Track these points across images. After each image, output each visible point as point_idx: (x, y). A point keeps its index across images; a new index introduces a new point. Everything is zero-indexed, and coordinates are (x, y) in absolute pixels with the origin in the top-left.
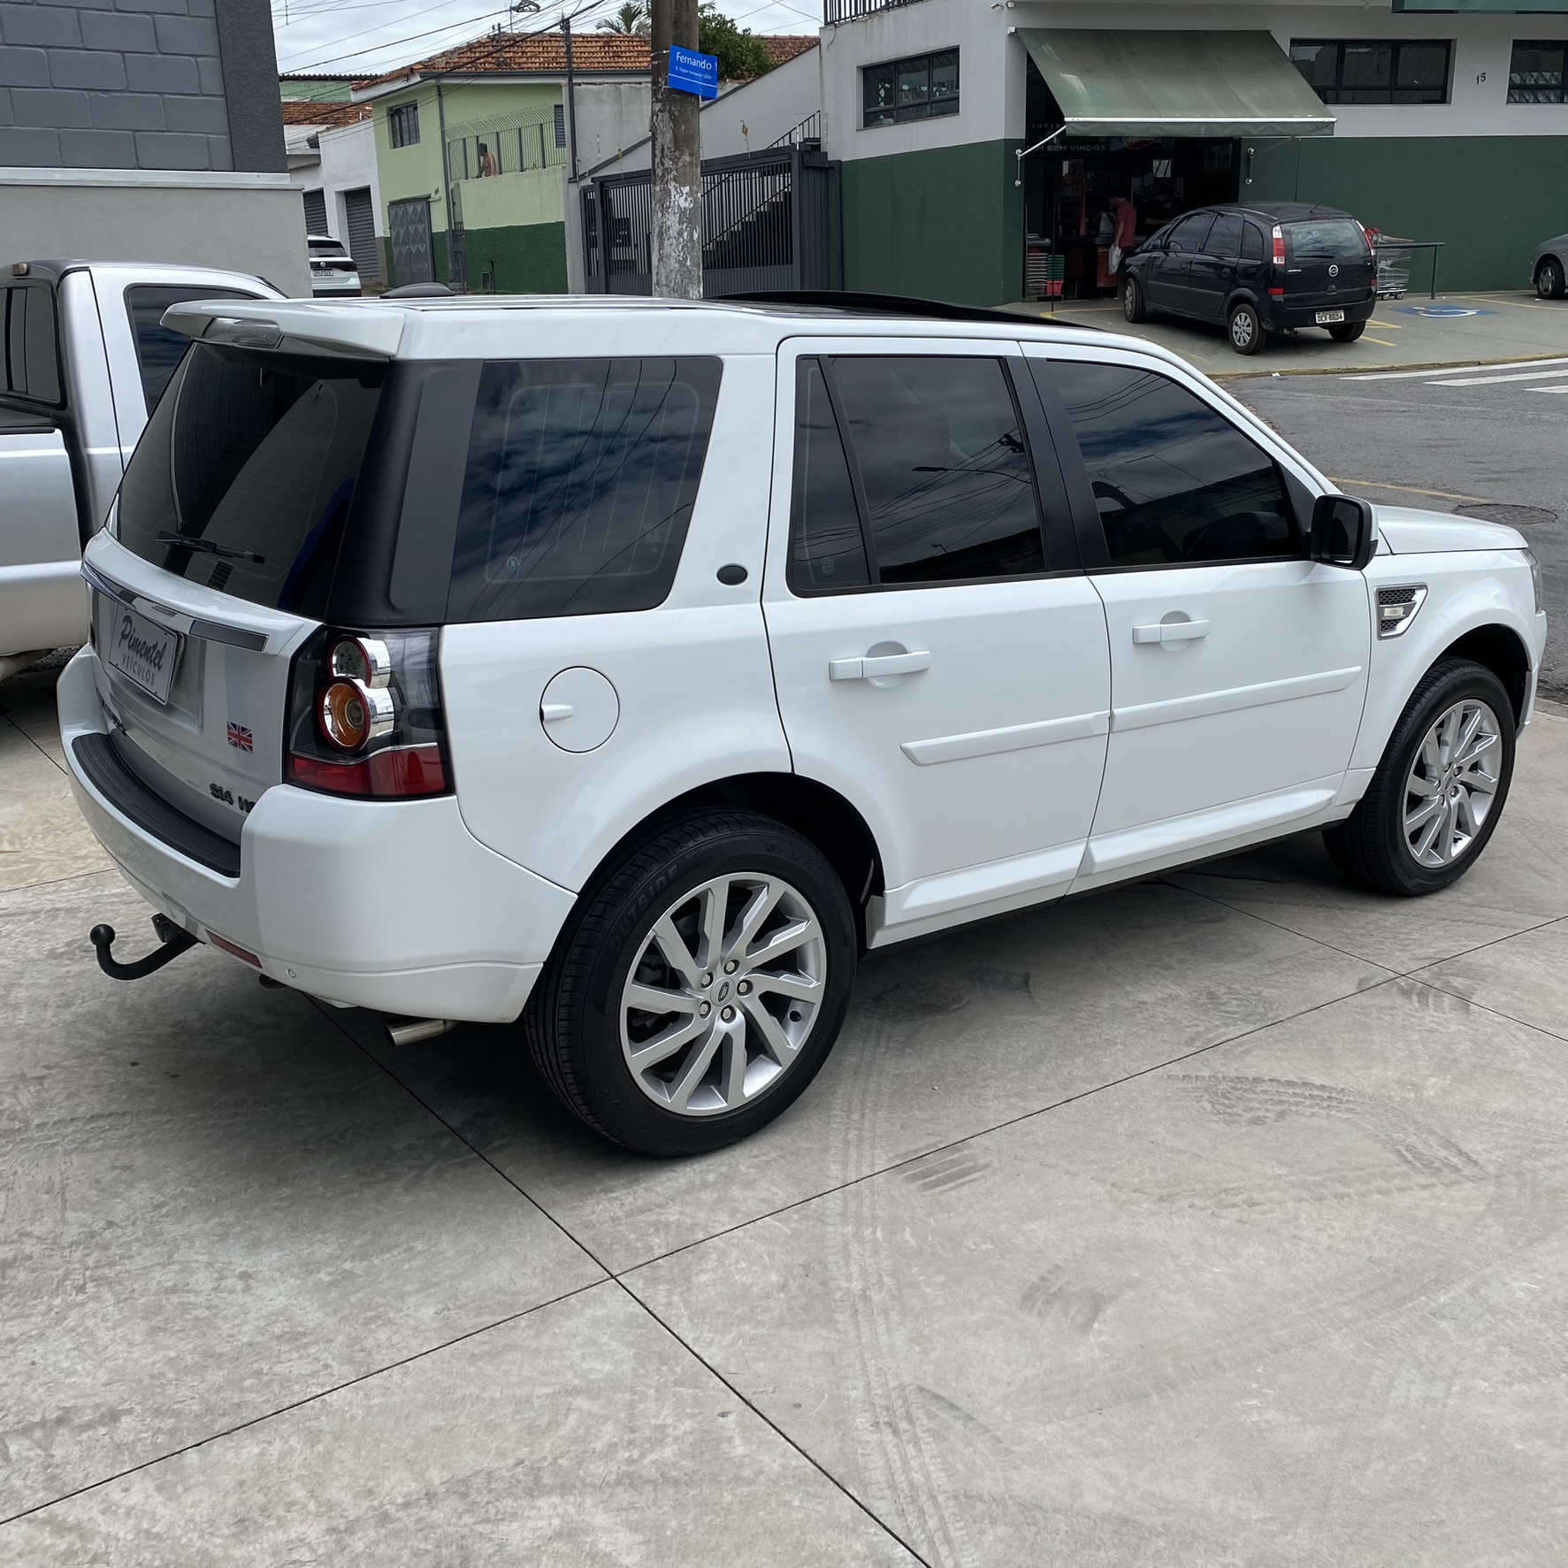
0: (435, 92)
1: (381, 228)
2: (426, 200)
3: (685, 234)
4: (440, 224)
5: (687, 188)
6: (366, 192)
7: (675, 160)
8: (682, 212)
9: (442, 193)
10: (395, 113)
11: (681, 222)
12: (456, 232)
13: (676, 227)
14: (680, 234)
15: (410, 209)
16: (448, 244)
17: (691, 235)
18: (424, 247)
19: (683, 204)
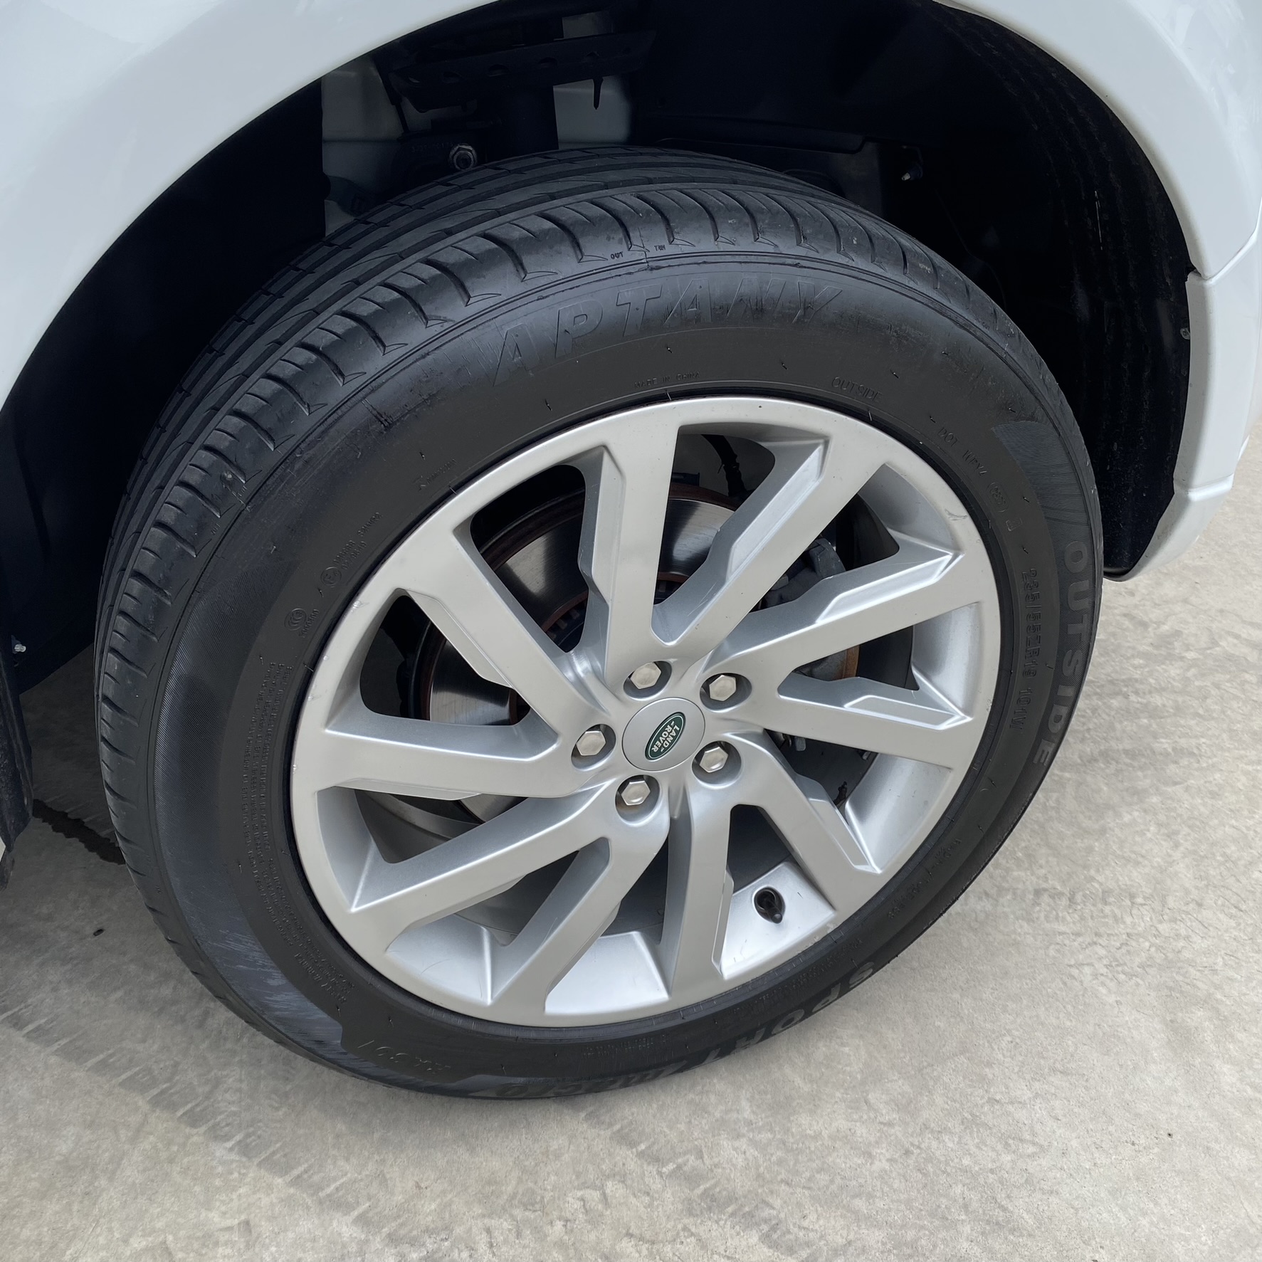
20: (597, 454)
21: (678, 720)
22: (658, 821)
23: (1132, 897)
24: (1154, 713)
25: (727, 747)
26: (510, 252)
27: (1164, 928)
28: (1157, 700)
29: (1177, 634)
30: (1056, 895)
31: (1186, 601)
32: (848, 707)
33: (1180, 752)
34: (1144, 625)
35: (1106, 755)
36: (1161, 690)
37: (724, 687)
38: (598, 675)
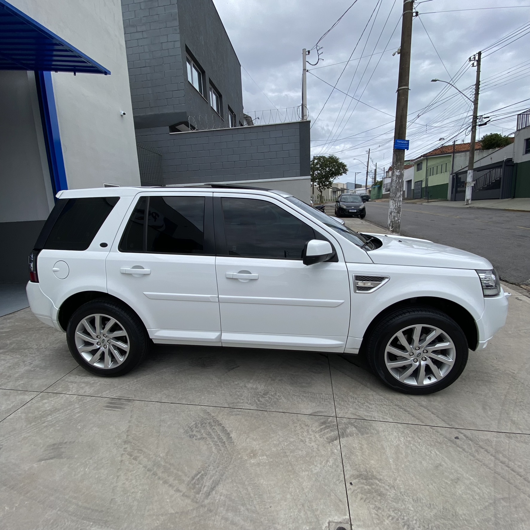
0: (426, 159)
1: (413, 188)
2: (422, 181)
3: (397, 181)
4: (424, 186)
5: (399, 170)
6: (411, 181)
7: (396, 164)
8: (397, 176)
9: (425, 180)
10: (418, 165)
11: (396, 178)
12: (427, 187)
13: (395, 179)
14: (396, 181)
15: (418, 183)
16: (425, 189)
17: (399, 181)
18: (420, 190)
19: (397, 174)
20: (414, 328)
21: (420, 353)
22: (418, 363)
23: (481, 395)
24: (491, 377)
25: (425, 357)
26: (409, 312)
27: (485, 399)
28: (493, 376)
29: (498, 369)
30: (470, 392)
31: (502, 365)
32: (439, 356)
33: (494, 382)
34: (493, 367)
35: (482, 380)
36: (493, 375)
37: (425, 351)
38: (413, 348)
